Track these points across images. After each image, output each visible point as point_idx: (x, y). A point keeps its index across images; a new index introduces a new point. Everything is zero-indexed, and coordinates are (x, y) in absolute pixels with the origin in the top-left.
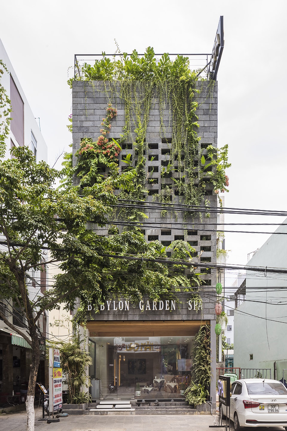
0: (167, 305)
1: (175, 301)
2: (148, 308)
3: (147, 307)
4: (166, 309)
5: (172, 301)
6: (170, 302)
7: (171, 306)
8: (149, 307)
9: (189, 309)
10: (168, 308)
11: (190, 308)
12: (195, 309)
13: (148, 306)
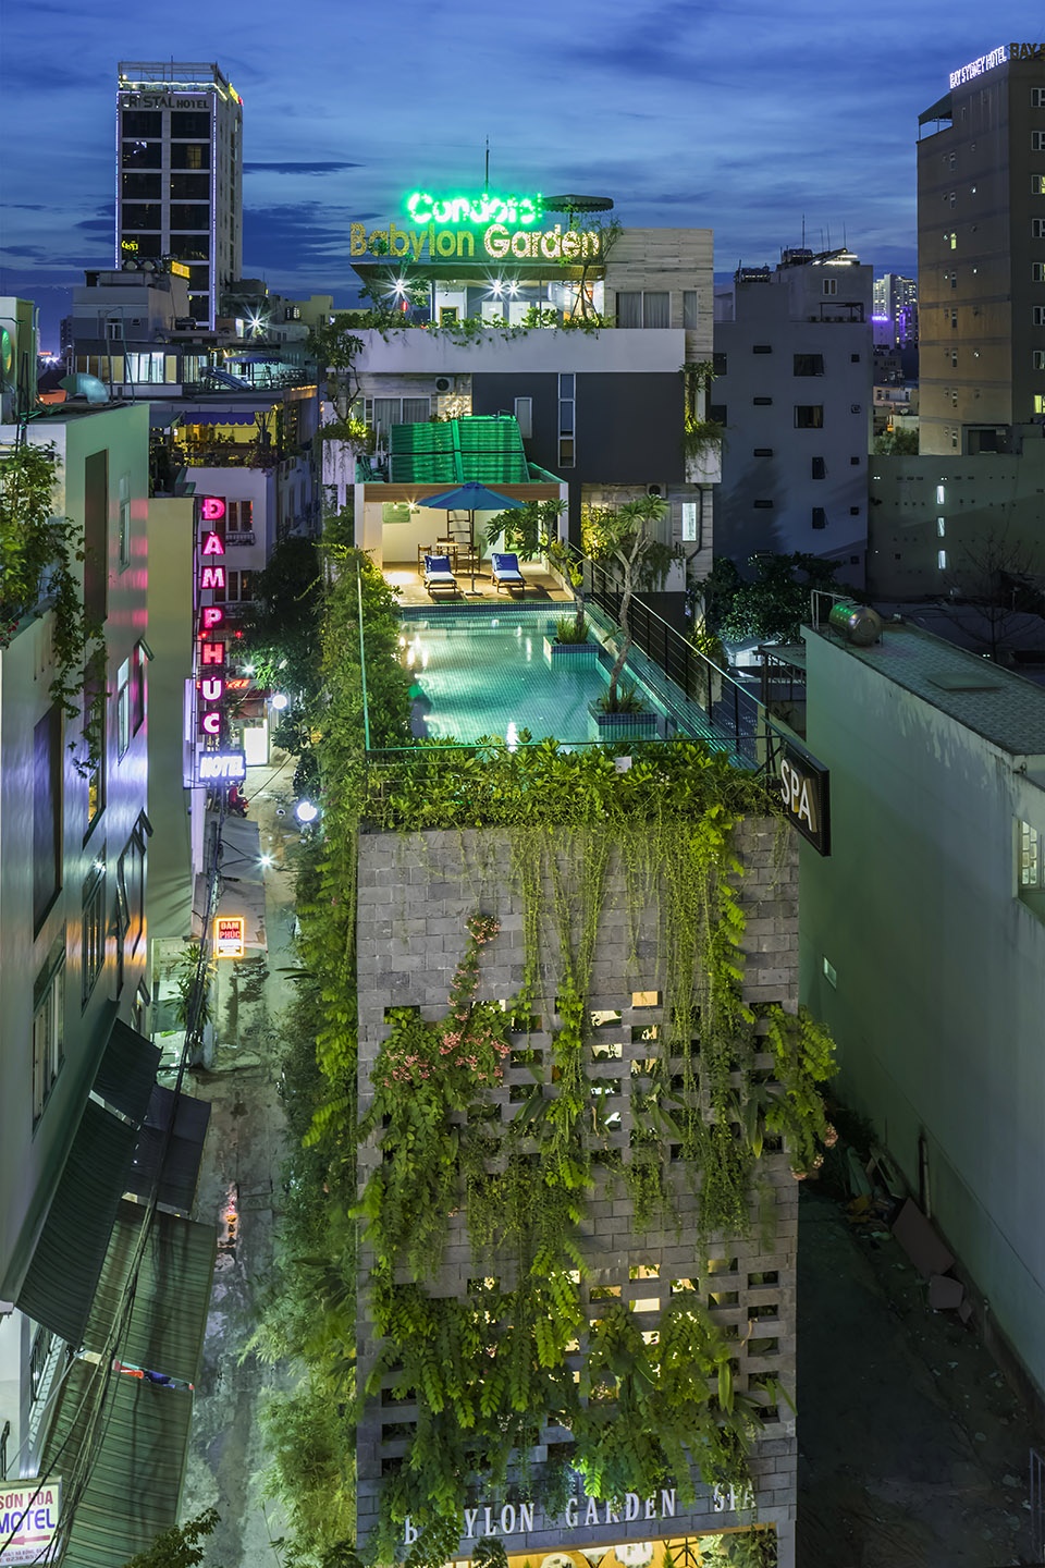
0: (649, 1504)
1: (673, 1491)
2: (592, 1519)
3: (589, 1515)
4: (648, 1516)
5: (665, 1492)
6: (660, 1495)
7: (661, 1508)
8: (595, 1515)
9: (718, 1510)
10: (651, 1514)
11: (719, 1507)
12: (733, 1508)
13: (591, 1512)
